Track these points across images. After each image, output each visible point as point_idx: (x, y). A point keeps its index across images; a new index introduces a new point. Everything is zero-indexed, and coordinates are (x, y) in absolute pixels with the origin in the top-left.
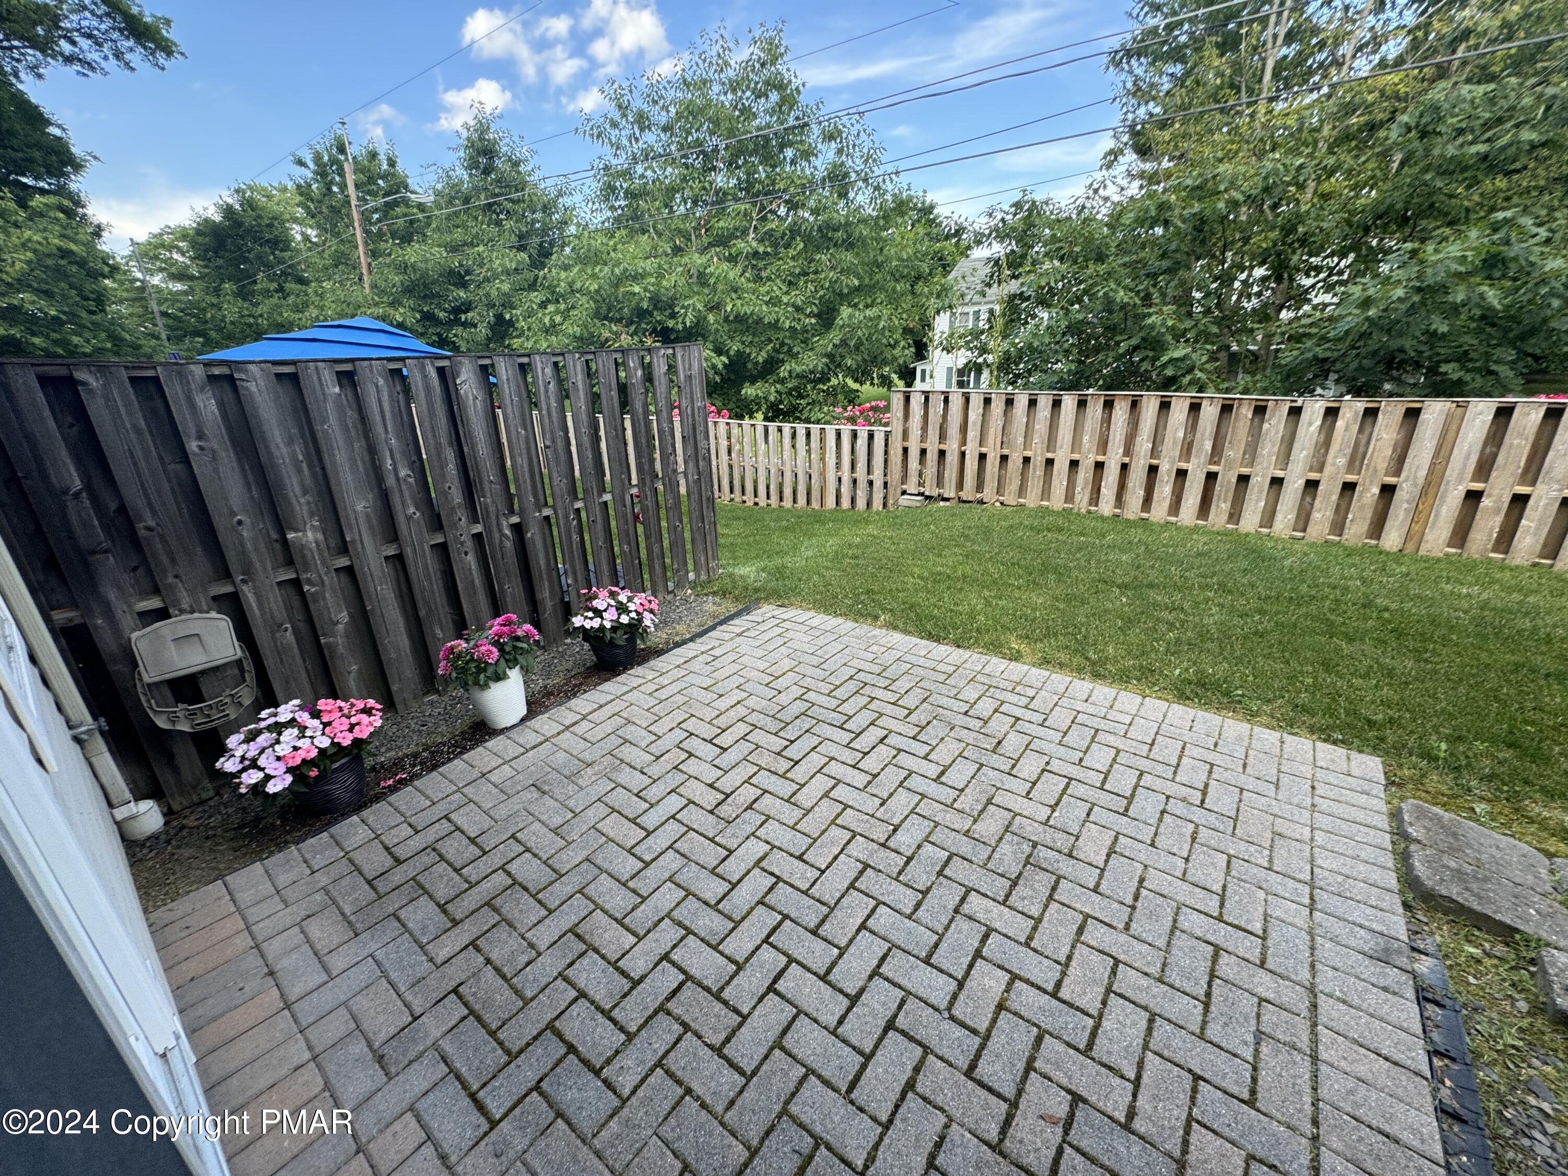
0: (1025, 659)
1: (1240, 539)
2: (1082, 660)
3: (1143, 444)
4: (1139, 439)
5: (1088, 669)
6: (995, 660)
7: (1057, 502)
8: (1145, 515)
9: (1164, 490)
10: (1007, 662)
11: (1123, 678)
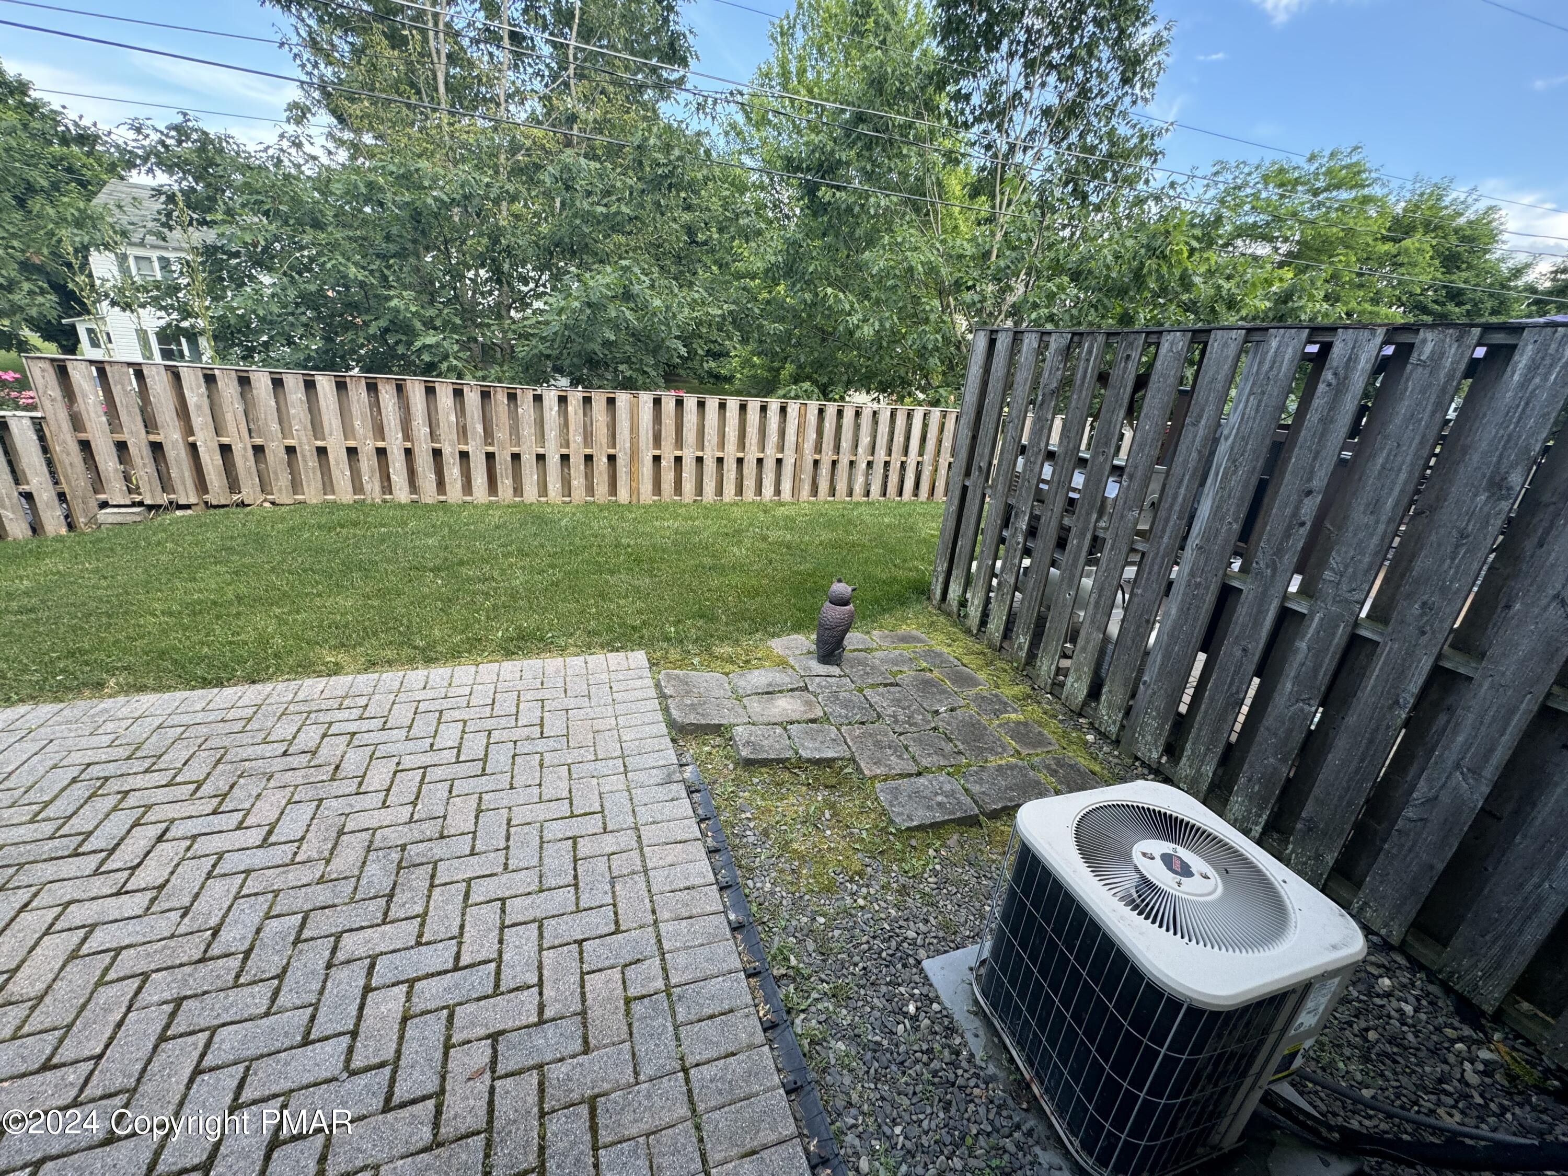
0: (347, 669)
1: (525, 508)
2: (411, 652)
3: (421, 429)
4: (414, 424)
5: (419, 657)
6: (308, 682)
7: (344, 493)
8: (442, 498)
9: (453, 472)
10: (324, 680)
11: (454, 655)
